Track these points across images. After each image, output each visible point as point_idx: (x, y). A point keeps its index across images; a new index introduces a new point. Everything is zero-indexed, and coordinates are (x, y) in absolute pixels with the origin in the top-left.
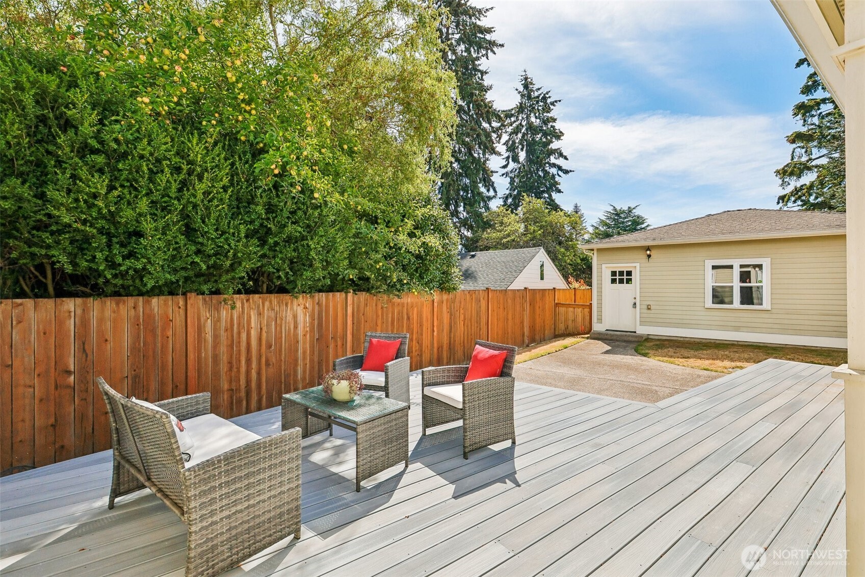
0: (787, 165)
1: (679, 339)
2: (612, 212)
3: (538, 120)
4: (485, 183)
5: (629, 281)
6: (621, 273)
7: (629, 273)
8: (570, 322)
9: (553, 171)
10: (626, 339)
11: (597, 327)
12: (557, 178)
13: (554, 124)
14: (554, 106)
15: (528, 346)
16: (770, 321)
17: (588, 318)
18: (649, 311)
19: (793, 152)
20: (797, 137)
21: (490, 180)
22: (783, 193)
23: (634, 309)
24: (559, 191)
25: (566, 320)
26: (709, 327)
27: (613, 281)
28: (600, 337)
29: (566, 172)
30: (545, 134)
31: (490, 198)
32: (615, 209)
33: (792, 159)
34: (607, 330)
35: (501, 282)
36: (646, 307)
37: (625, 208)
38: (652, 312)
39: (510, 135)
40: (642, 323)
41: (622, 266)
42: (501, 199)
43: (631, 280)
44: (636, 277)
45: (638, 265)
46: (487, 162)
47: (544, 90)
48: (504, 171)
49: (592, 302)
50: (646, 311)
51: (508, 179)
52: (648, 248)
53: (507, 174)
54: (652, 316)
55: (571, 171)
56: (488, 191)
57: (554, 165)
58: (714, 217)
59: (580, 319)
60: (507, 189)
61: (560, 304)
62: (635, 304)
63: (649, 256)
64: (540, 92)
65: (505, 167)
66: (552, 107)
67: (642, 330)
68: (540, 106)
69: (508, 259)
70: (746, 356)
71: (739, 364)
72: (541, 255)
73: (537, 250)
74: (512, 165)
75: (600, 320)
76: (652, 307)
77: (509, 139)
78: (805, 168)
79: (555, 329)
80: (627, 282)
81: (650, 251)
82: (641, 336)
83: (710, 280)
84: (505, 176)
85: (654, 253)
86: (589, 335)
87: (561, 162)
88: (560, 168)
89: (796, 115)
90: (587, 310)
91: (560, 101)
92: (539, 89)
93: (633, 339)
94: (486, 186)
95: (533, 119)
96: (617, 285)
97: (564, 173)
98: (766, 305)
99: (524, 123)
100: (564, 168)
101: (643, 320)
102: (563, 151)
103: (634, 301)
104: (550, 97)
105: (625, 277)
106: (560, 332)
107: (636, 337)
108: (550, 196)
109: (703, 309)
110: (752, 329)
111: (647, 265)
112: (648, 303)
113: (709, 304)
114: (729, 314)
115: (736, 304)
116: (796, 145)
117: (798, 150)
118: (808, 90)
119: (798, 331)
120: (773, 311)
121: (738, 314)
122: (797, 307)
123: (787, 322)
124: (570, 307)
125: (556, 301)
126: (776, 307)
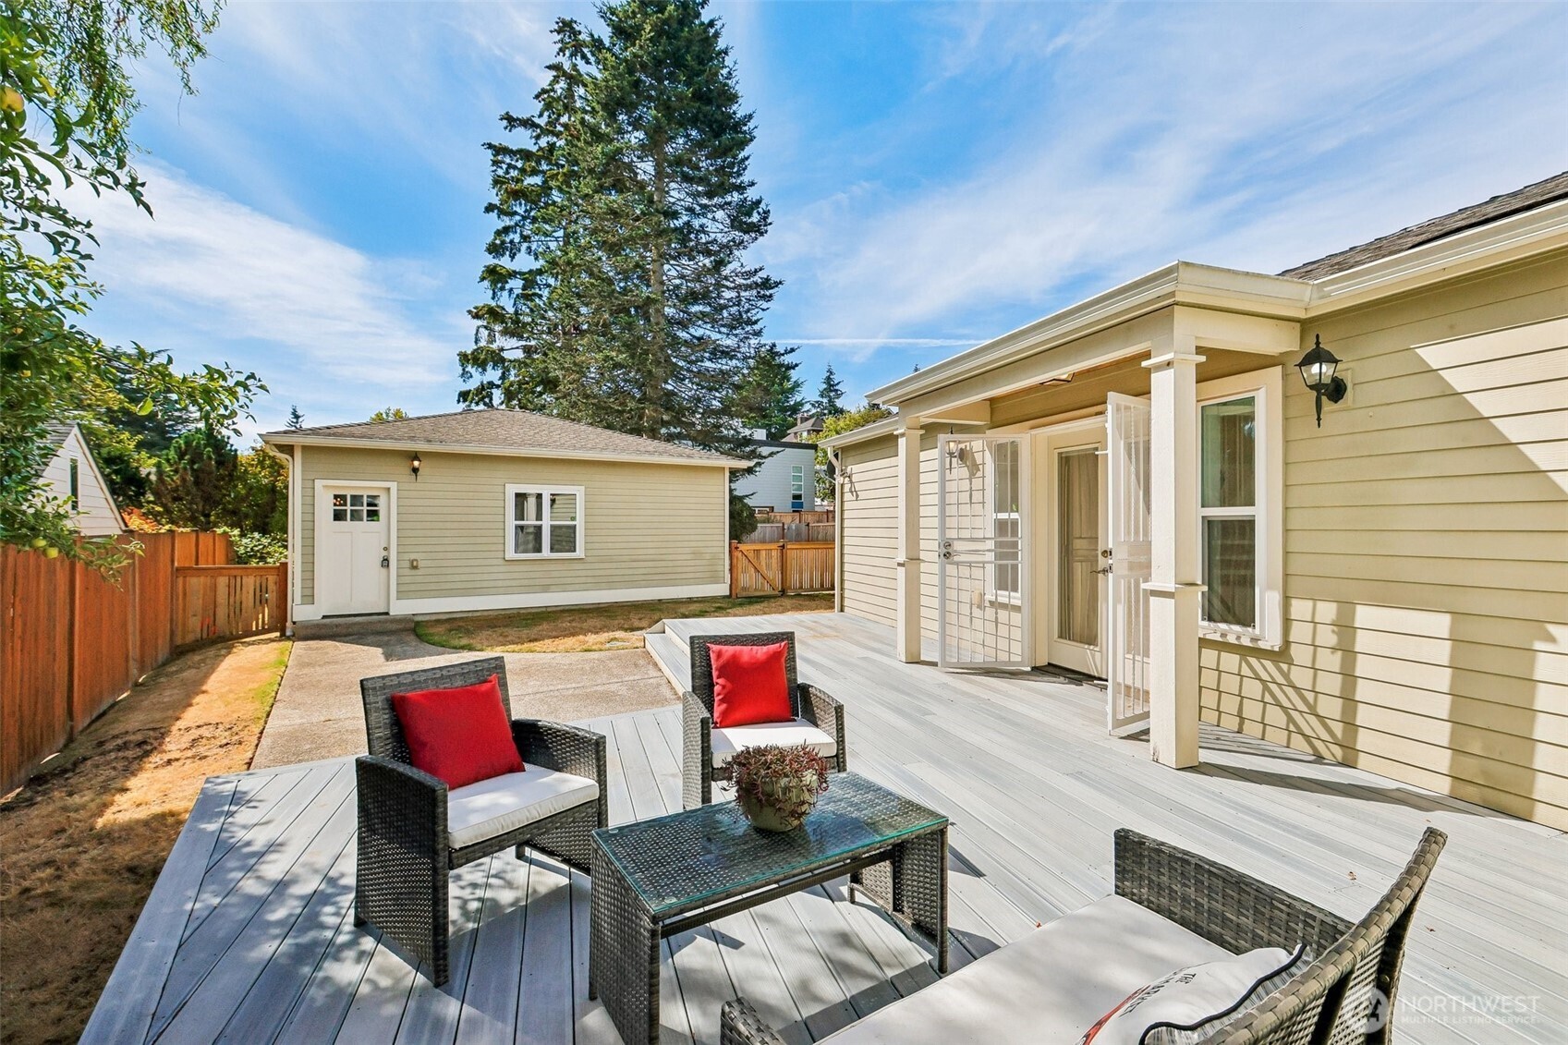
5: (373, 516)
6: (357, 500)
7: (374, 501)
8: (221, 610)
10: (379, 627)
11: (302, 615)
16: (584, 573)
17: (273, 596)
18: (414, 572)
19: (477, 331)
20: (484, 312)
22: (465, 387)
23: (384, 571)
25: (209, 605)
26: (508, 591)
27: (339, 516)
33: (476, 342)
34: (324, 617)
36: (407, 564)
38: (421, 571)
40: (402, 595)
41: (365, 487)
43: (377, 513)
44: (388, 508)
45: (391, 486)
49: (286, 561)
50: (408, 572)
52: (415, 456)
54: (419, 579)
59: (249, 600)
61: (190, 568)
62: (387, 560)
63: (415, 470)
67: (402, 608)
75: (309, 598)
76: (421, 564)
79: (172, 633)
80: (370, 519)
81: (418, 461)
82: (399, 620)
83: (512, 517)
85: (426, 467)
86: (283, 633)
89: (485, 280)
93: (385, 626)
96: (348, 524)
98: (580, 552)
101: (403, 588)
103: (385, 553)
105: (365, 508)
106: (191, 637)
107: (388, 624)
109: (501, 562)
110: (564, 587)
111: (413, 486)
112: (413, 556)
113: (511, 553)
114: (536, 567)
115: (546, 552)
116: (480, 323)
117: (482, 330)
118: (494, 249)
119: (611, 584)
120: (590, 559)
121: (547, 567)
122: (610, 552)
123: (601, 573)
124: (221, 575)
125: (176, 564)
126: (590, 553)
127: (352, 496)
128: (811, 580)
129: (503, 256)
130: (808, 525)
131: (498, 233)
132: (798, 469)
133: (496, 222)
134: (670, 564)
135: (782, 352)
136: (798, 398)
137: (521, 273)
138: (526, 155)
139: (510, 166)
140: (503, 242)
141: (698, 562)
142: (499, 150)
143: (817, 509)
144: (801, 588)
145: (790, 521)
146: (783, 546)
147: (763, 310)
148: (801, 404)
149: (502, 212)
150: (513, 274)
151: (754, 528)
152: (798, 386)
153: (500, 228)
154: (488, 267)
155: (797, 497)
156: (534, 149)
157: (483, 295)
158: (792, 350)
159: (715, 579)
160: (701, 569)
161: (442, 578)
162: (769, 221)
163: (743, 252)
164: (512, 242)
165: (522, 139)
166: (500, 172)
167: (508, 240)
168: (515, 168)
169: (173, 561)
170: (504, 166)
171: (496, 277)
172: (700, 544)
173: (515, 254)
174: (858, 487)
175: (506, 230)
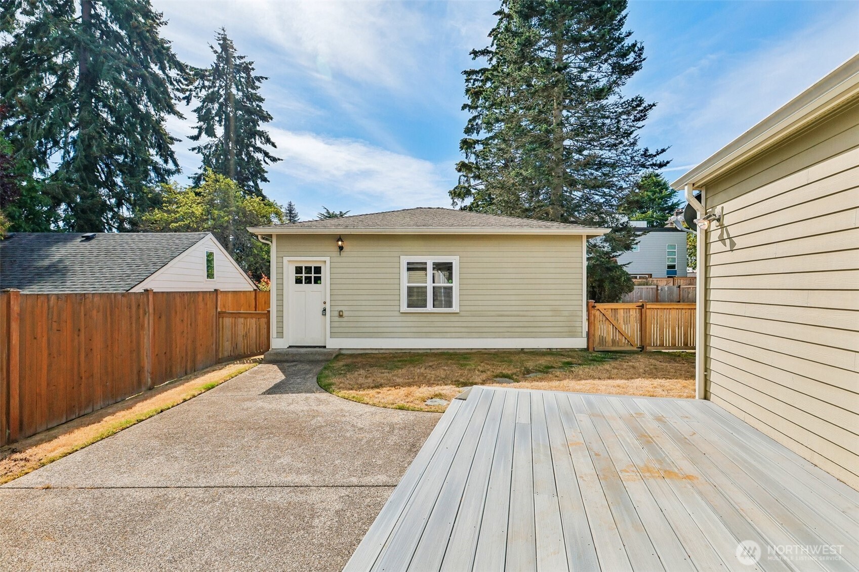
0: (456, 188)
1: (374, 352)
2: (325, 214)
3: (240, 94)
4: (160, 151)
5: (317, 280)
6: (308, 270)
7: (318, 270)
8: (240, 339)
9: (259, 156)
10: (311, 358)
11: (278, 344)
12: (264, 165)
13: (260, 104)
14: (259, 81)
15: (150, 389)
16: (458, 324)
17: (264, 331)
18: (341, 319)
19: (460, 178)
20: (463, 167)
21: (168, 147)
23: (323, 317)
24: (265, 180)
25: (234, 336)
26: (404, 335)
27: (298, 281)
28: (279, 358)
29: (274, 160)
30: (249, 111)
31: (169, 172)
32: (328, 212)
33: (459, 183)
34: (290, 347)
35: (122, 280)
36: (336, 314)
37: (338, 213)
38: (345, 319)
39: (204, 102)
40: (333, 335)
41: (311, 260)
42: (191, 180)
43: (319, 278)
44: (325, 274)
45: (328, 259)
46: (162, 123)
47: (247, 60)
48: (196, 144)
49: (271, 309)
50: (337, 319)
51: (201, 157)
52: (340, 238)
53: (199, 149)
54: (344, 324)
55: (279, 159)
56: (166, 162)
57: (259, 150)
58: (409, 211)
59: (253, 333)
60: (200, 168)
61: (225, 312)
62: (325, 310)
63: (341, 248)
64: (242, 61)
65: (195, 138)
66: (257, 83)
67: (333, 344)
68: (243, 77)
69: (151, 245)
70: (441, 373)
71: (437, 389)
72: (209, 243)
73: (202, 236)
74: (205, 139)
75: (280, 334)
76: (345, 314)
77: (203, 106)
78: (468, 193)
79: (217, 351)
80: (316, 282)
81: (342, 241)
82: (329, 354)
83: (405, 280)
84: (196, 151)
85: (347, 245)
86: (262, 357)
87: (268, 148)
88: (266, 154)
89: (462, 148)
90: (264, 320)
91: (266, 78)
92: (242, 58)
93: (321, 358)
94: (161, 156)
95: (234, 91)
96: (304, 286)
97: (271, 160)
98: (455, 308)
99: (222, 92)
100: (271, 154)
101: (334, 330)
102: (270, 136)
103: (324, 306)
104: (253, 69)
105: (313, 275)
106: (226, 354)
107: (325, 354)
108: (256, 185)
109: (397, 314)
110: (442, 334)
111: (339, 259)
112: (340, 308)
113: (404, 308)
114: (423, 319)
115: (430, 307)
116: (461, 174)
117: (462, 177)
118: (468, 131)
119: (481, 334)
120: (462, 314)
121: (431, 318)
122: (481, 308)
123: (473, 324)
124: (239, 317)
125: (219, 310)
126: (464, 308)
127: (305, 267)
128: (674, 338)
129: (473, 133)
130: (679, 287)
131: (470, 121)
132: (673, 247)
133: (468, 115)
134: (531, 319)
135: (655, 154)
136: (674, 200)
137: (481, 141)
138: (483, 71)
139: (475, 80)
140: (472, 126)
141: (558, 319)
142: (469, 73)
143: (689, 275)
144: (662, 345)
145: (665, 285)
146: (642, 306)
147: (639, 128)
148: (677, 204)
149: (470, 107)
150: (477, 142)
151: (631, 290)
152: (675, 192)
153: (471, 118)
154: (462, 140)
155: (672, 267)
156: (489, 67)
157: (461, 157)
158: (663, 151)
159: (572, 334)
160: (561, 324)
161: (359, 324)
162: (643, 56)
163: (621, 87)
164: (477, 124)
165: (483, 62)
166: (470, 85)
167: (475, 124)
168: (478, 80)
169: (217, 308)
170: (472, 81)
171: (467, 145)
172: (558, 303)
173: (479, 131)
174: (733, 231)
175: (474, 118)
